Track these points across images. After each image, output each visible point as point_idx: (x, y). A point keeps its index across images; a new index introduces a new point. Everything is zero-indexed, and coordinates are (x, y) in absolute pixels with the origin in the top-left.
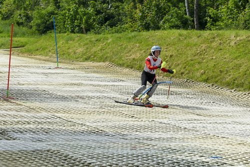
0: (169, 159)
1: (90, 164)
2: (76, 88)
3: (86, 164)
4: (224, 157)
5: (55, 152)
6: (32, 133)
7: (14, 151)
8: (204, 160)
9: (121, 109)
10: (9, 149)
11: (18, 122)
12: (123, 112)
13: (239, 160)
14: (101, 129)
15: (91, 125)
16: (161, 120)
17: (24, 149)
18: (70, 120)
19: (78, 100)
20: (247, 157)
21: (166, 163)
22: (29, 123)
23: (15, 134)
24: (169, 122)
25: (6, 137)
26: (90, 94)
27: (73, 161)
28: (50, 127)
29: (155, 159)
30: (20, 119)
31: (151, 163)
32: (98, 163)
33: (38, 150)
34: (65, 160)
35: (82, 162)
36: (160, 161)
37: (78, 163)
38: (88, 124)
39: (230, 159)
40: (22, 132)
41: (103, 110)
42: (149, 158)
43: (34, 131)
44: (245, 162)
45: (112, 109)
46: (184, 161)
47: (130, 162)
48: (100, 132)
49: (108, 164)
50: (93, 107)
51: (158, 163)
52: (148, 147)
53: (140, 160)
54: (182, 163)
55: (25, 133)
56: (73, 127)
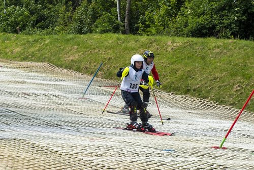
0: (128, 150)
1: (57, 151)
2: (20, 86)
3: (53, 151)
4: (176, 150)
5: (22, 141)
8: (159, 152)
9: (68, 106)
12: (71, 109)
13: (190, 153)
14: (56, 123)
15: (46, 119)
16: (109, 118)
18: (24, 114)
19: (25, 96)
20: (197, 151)
21: (126, 153)
24: (117, 120)
26: (36, 92)
27: (40, 149)
28: (8, 120)
29: (115, 150)
31: (113, 153)
32: (65, 151)
33: (5, 138)
34: (33, 148)
35: (49, 149)
36: (120, 151)
37: (45, 151)
38: (42, 118)
39: (182, 152)
41: (52, 107)
42: (110, 148)
44: (195, 155)
45: (60, 106)
46: (142, 152)
47: (93, 151)
48: (56, 125)
49: (73, 152)
50: (41, 103)
51: (119, 153)
52: (104, 140)
53: (101, 150)
54: (140, 153)
56: (29, 120)
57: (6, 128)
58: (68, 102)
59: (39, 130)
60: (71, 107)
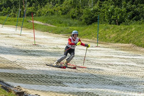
2: (108, 59)
5: (91, 94)
6: (78, 84)
7: (66, 92)
9: (136, 72)
10: (63, 91)
11: (69, 78)
12: (137, 74)
14: (121, 83)
15: (115, 80)
17: (72, 91)
18: (103, 77)
19: (109, 66)
22: (76, 78)
23: (67, 83)
25: (62, 85)
26: (117, 63)
28: (89, 81)
30: (71, 76)
33: (80, 92)
38: (113, 80)
40: (71, 83)
41: (124, 73)
43: (79, 82)
45: (130, 72)
48: (120, 84)
50: (118, 70)
55: (73, 83)
56: (103, 81)
57: (85, 86)
58: (137, 70)
59: (107, 87)
60: (138, 72)
